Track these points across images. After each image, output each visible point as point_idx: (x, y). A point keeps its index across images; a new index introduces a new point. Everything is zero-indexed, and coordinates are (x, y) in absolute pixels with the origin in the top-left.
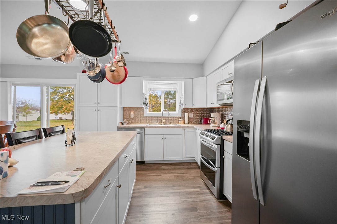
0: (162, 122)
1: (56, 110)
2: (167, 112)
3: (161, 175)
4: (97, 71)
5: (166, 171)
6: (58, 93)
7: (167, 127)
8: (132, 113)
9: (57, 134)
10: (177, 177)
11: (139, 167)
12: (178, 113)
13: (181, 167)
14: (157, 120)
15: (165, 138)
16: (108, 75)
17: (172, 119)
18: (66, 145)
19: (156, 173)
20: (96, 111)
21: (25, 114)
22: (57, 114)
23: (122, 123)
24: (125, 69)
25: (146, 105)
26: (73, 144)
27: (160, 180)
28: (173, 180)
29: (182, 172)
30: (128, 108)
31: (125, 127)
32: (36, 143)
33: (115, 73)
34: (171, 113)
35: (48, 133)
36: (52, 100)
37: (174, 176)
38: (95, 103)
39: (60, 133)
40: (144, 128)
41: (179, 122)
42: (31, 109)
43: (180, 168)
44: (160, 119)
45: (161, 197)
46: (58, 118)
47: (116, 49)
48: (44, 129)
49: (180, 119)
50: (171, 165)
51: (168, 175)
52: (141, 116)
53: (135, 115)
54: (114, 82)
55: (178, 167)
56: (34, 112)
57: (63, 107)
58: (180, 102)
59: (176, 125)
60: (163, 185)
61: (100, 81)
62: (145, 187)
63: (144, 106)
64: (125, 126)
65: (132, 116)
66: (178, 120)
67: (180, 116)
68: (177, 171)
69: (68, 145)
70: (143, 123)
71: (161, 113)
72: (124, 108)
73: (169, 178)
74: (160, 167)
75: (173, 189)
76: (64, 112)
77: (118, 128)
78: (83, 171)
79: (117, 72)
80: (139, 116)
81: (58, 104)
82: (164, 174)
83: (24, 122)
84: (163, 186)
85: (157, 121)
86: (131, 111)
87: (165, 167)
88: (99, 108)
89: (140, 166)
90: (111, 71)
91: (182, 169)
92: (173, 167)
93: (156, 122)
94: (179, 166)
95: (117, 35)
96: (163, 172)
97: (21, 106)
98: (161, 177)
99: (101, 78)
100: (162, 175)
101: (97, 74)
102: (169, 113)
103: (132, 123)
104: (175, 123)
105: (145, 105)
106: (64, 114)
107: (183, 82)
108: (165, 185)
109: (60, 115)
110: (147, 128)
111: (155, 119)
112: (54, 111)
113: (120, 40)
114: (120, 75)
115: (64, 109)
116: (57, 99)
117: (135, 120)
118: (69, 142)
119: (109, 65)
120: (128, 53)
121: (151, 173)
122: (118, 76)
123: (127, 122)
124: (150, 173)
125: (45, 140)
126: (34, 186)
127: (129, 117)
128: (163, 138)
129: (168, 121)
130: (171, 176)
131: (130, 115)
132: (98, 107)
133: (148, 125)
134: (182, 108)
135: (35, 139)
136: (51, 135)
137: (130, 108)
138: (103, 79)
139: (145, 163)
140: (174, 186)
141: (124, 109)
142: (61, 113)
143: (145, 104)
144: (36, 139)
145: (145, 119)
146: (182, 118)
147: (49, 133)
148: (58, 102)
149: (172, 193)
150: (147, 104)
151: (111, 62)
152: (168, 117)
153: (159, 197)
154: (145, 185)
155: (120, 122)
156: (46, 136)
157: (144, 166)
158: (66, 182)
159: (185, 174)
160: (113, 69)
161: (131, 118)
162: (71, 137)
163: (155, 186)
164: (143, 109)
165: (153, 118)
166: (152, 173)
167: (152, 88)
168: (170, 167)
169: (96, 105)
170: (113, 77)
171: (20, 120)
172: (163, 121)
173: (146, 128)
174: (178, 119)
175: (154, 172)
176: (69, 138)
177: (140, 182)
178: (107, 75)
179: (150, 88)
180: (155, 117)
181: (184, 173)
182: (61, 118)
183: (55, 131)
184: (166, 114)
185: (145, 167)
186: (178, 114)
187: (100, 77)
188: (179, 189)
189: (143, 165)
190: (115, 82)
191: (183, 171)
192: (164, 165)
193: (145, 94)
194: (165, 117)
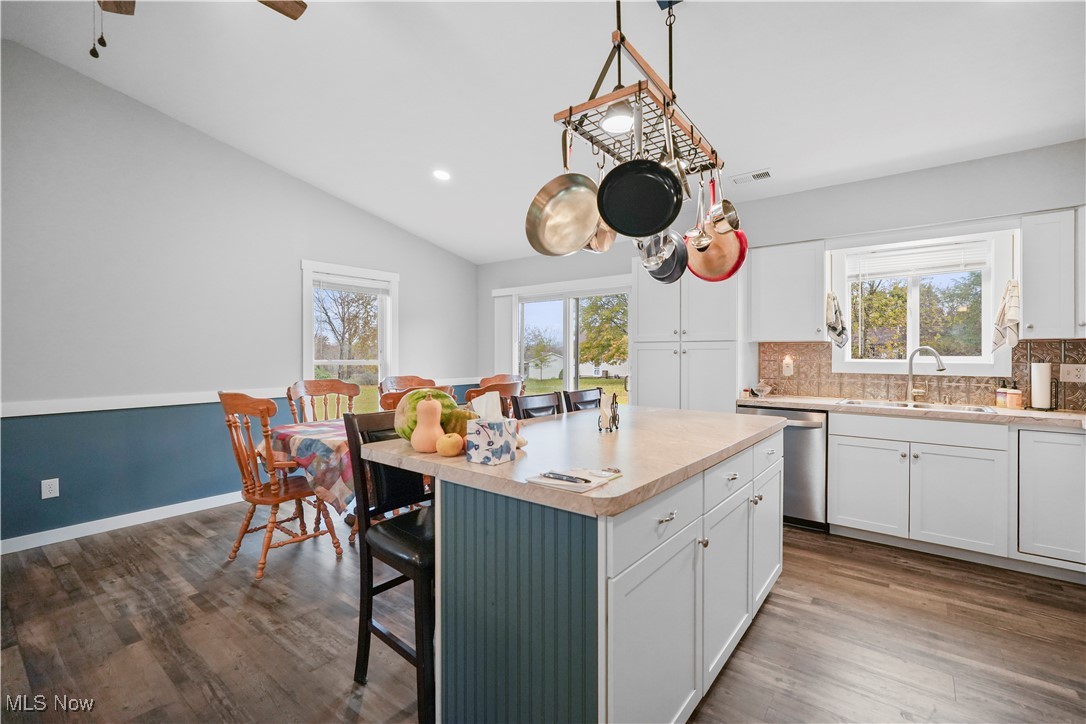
0: (910, 397)
1: (595, 352)
2: (931, 360)
3: (887, 586)
4: (667, 253)
5: (916, 581)
6: (599, 308)
7: (926, 416)
8: (788, 360)
9: (589, 407)
10: (964, 612)
11: (807, 540)
12: (992, 362)
13: (993, 583)
14: (888, 387)
15: (916, 457)
16: (695, 259)
17: (957, 387)
18: (600, 430)
19: (866, 572)
20: (677, 356)
21: (538, 362)
22: (598, 364)
23: (753, 394)
24: (740, 237)
25: (839, 335)
26: (614, 428)
27: (878, 600)
28: (936, 615)
29: (998, 603)
30: (776, 344)
31: (758, 404)
32: (553, 419)
33: (712, 252)
34: (946, 360)
35: (573, 403)
36: (589, 327)
37: (947, 604)
38: (675, 333)
39: (594, 406)
40: (826, 412)
41: (1000, 399)
42: (549, 351)
43: (989, 585)
44: (899, 384)
45: (869, 648)
46: (600, 375)
47: (713, 185)
48: (565, 393)
49: (1004, 386)
50: (944, 563)
51: (918, 593)
52: (819, 374)
53: (797, 367)
54: (709, 276)
55: (979, 580)
56: (554, 357)
57: (611, 346)
58: (1003, 313)
59: (981, 410)
60: (888, 619)
61: (676, 276)
62: (815, 602)
63: (828, 337)
64: (762, 400)
65: (788, 372)
66: (995, 393)
67: (1007, 373)
68: (968, 592)
69: (604, 430)
70: (829, 396)
71: (907, 361)
72: (761, 345)
73: (920, 602)
74: (892, 559)
75: (928, 643)
76: (612, 357)
77: (740, 406)
78: (617, 475)
79: (717, 247)
80: (814, 372)
81: (599, 338)
82: (899, 585)
83: (537, 381)
84: (888, 622)
85: (888, 392)
86: (784, 354)
87: (912, 563)
88: (685, 347)
89: (809, 537)
90: (700, 250)
91: (998, 593)
92: (952, 574)
93: (884, 394)
94: (988, 579)
95: (713, 152)
96: (899, 576)
97: (533, 343)
98: (885, 590)
99: (678, 269)
100: (892, 586)
101: (666, 262)
102: (939, 361)
103: (786, 393)
104: (977, 403)
105: (833, 335)
106: (612, 364)
107: (1018, 233)
108: (898, 622)
109: (604, 366)
110: (837, 412)
111: (876, 381)
112: (591, 356)
113: (720, 162)
114: (724, 256)
115: (613, 349)
116: (598, 324)
117: (799, 384)
118: (606, 423)
119: (695, 233)
120: (767, 174)
121: (846, 567)
122: (720, 258)
123: (769, 389)
124: (842, 566)
125: (568, 417)
126: (545, 476)
127: (776, 373)
128: (904, 456)
129: (939, 394)
130: (930, 600)
131: (780, 369)
132: (683, 344)
133: (844, 402)
134: (1011, 341)
135: (550, 412)
136: (578, 409)
137: (782, 343)
138: (683, 271)
139: (831, 532)
140: (936, 637)
141: (762, 349)
142: (607, 361)
143: (834, 329)
144: (553, 413)
145: (837, 381)
146: (1017, 382)
147: (575, 404)
148: (600, 331)
149: (921, 653)
150: (844, 329)
151: (700, 225)
152: (940, 378)
153: (859, 645)
154: (815, 595)
155: (747, 388)
156: (569, 410)
157: (827, 539)
158: (587, 481)
159: (1005, 614)
160: (705, 242)
161: (784, 378)
162: (609, 414)
163: (852, 609)
164: (829, 346)
165: (869, 379)
166: (852, 569)
167: (867, 272)
168: (934, 571)
169: (677, 337)
170: (708, 262)
171: (531, 376)
172: (912, 391)
173: (833, 411)
174: (991, 386)
175: (860, 568)
176: (606, 416)
177: (800, 582)
178: (691, 261)
179: (855, 273)
180: (878, 376)
181: (1004, 610)
182: (606, 375)
183: (586, 399)
184: (926, 365)
185: (829, 544)
186: (992, 366)
187: (673, 268)
188: (958, 654)
189: (824, 536)
190: (713, 277)
191: (1002, 601)
192: (914, 558)
193: (836, 295)
194: (923, 378)
